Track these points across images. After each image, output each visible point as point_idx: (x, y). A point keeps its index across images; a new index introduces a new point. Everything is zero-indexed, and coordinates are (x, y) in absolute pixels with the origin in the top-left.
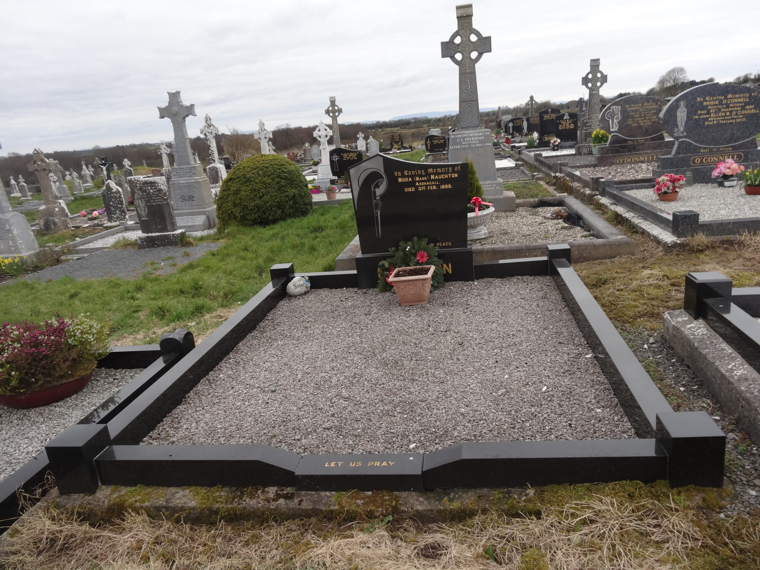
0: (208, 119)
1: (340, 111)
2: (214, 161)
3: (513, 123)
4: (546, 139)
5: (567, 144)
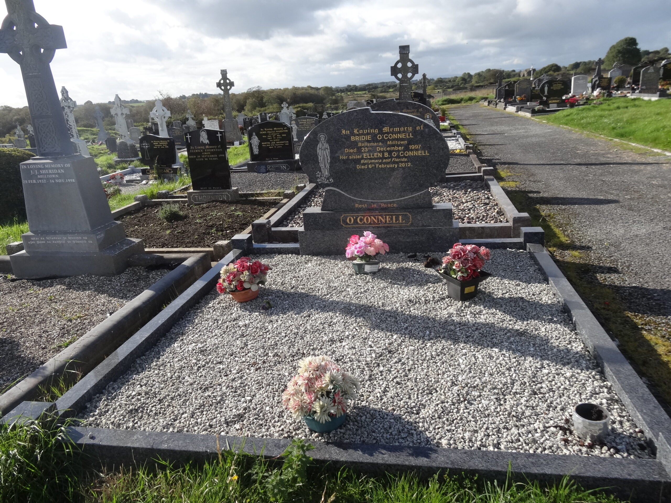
0: (65, 92)
1: (232, 84)
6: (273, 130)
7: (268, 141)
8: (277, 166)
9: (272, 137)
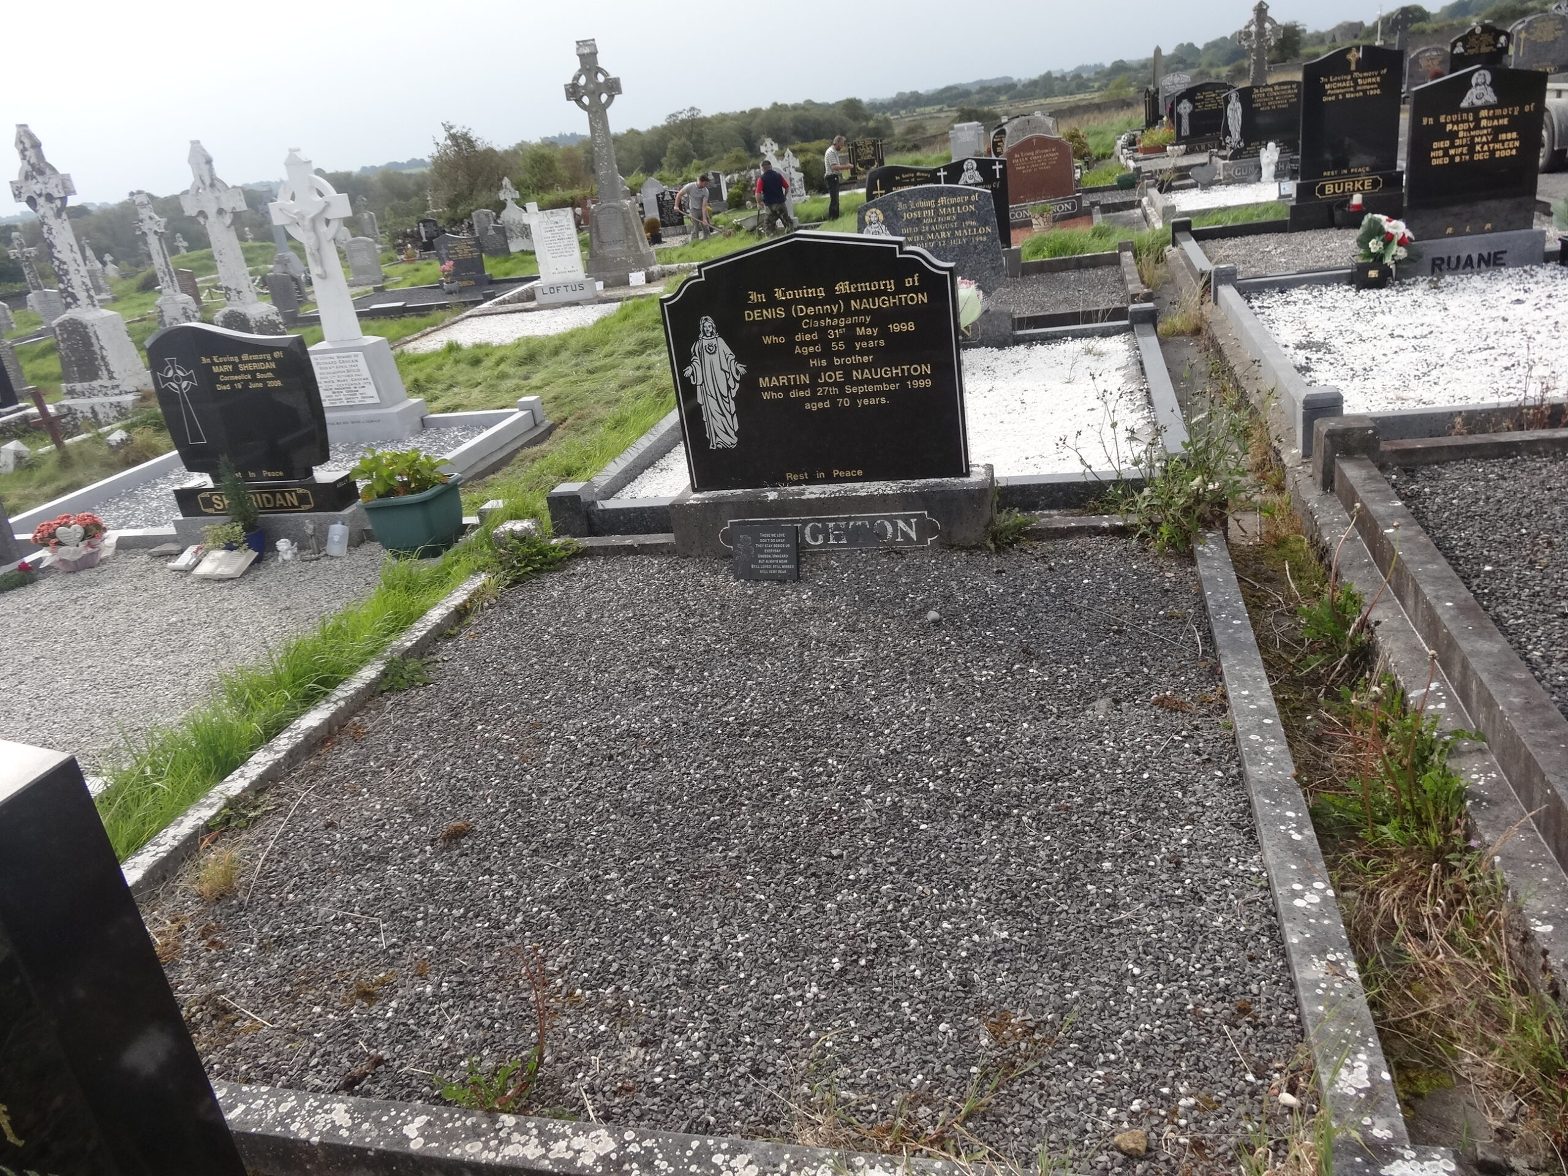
0: (28, 145)
1: (613, 87)
3: (1192, 101)
4: (1329, 189)
5: (1469, 245)
6: (831, 298)
7: (800, 364)
8: (860, 519)
9: (824, 341)
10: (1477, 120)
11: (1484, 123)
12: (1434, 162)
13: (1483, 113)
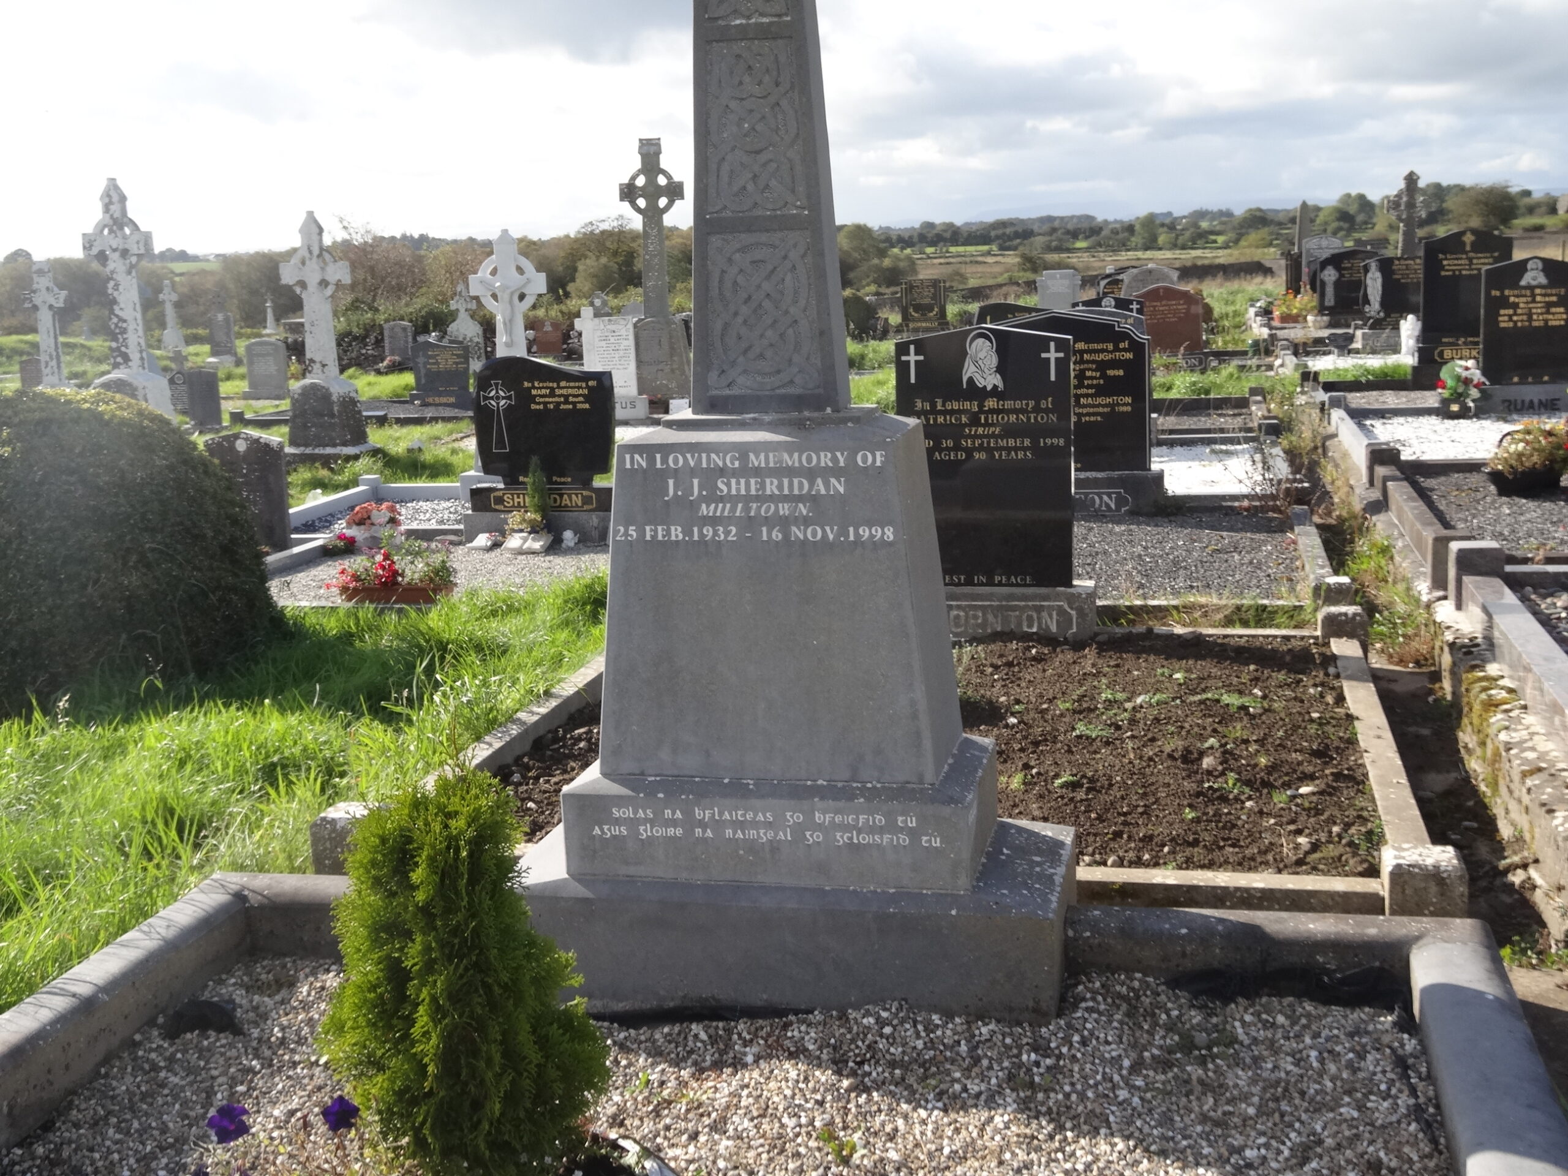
2: (126, 359)
5: (1532, 392)
10: (1533, 296)
11: (1538, 298)
12: (1502, 325)
13: (1538, 291)
